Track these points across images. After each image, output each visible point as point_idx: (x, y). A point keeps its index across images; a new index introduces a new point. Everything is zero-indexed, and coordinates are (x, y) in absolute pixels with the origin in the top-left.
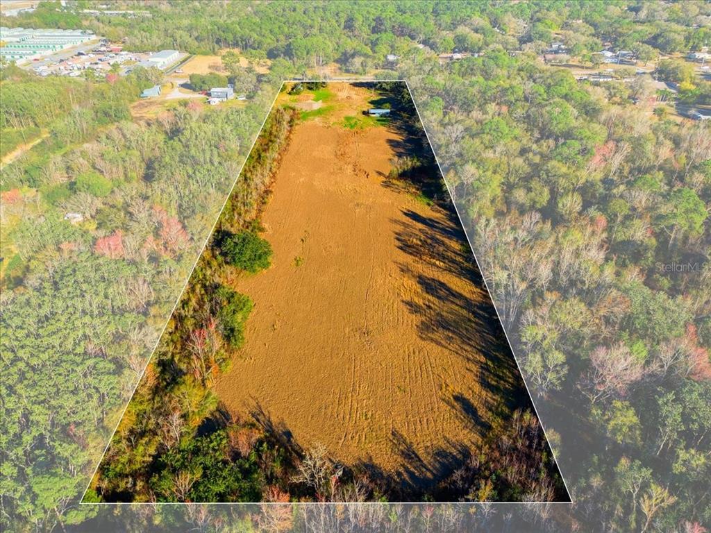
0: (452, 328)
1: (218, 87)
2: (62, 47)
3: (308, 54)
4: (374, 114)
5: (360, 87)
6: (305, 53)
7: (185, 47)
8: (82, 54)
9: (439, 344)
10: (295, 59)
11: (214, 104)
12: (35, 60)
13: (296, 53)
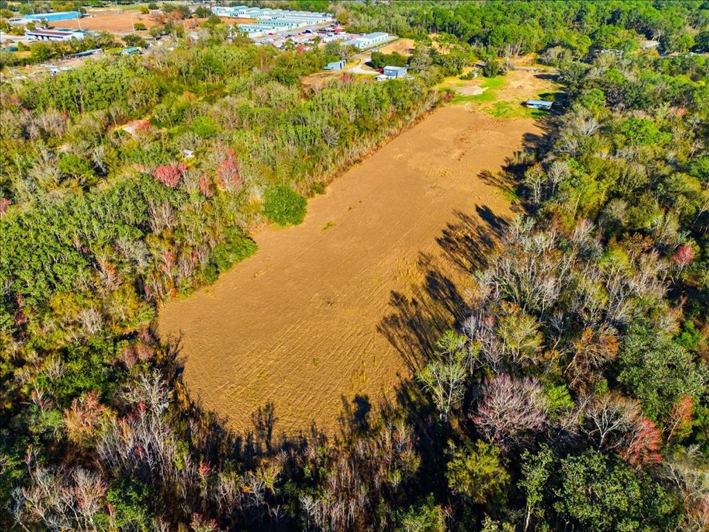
0: (419, 331)
1: (395, 66)
2: (298, 25)
3: (504, 41)
4: (532, 105)
5: (543, 79)
6: (502, 40)
7: (397, 31)
8: (309, 32)
9: (391, 340)
10: (490, 46)
11: (380, 80)
12: (270, 34)
13: (492, 40)
